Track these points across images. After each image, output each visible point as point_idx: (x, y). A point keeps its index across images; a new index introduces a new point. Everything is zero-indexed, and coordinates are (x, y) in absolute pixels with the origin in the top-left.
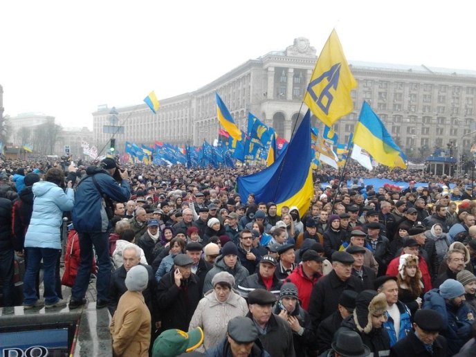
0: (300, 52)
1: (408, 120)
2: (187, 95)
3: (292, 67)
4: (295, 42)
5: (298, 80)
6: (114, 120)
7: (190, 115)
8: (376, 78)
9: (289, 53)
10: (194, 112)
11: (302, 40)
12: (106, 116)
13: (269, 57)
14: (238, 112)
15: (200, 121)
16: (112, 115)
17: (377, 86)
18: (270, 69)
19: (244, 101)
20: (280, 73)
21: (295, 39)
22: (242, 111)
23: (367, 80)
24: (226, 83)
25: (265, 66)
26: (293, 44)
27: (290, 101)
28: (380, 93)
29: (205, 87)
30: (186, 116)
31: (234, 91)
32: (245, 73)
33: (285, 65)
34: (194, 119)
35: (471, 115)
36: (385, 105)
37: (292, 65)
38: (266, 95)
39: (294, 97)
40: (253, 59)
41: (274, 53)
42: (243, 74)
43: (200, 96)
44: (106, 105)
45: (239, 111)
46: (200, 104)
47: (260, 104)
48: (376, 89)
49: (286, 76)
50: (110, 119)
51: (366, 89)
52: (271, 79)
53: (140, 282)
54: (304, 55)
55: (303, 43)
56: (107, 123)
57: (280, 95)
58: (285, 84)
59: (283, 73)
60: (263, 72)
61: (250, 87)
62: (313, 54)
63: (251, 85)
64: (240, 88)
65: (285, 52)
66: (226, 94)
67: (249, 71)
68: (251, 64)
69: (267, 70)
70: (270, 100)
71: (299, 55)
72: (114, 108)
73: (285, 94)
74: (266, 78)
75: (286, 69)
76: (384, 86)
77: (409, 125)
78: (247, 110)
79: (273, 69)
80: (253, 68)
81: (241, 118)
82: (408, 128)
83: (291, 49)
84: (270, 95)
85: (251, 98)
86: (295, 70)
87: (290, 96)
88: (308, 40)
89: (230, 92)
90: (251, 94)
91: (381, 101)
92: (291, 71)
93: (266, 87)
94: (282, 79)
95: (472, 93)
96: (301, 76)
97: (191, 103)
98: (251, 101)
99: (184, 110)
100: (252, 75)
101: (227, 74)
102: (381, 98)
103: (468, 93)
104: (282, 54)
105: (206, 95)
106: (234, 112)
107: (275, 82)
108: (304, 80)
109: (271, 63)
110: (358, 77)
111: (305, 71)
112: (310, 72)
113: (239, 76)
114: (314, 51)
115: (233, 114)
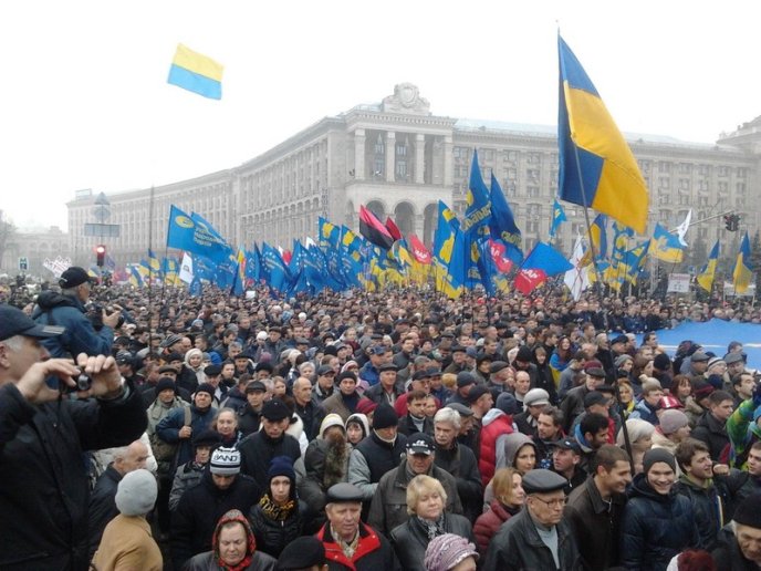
0: (404, 106)
1: (574, 213)
2: (224, 174)
3: (392, 130)
4: (397, 90)
5: (402, 151)
6: (102, 213)
7: (230, 205)
8: (523, 148)
9: (388, 107)
10: (238, 201)
11: (408, 88)
12: (89, 208)
13: (357, 114)
14: (308, 202)
15: (247, 216)
16: (99, 206)
17: (524, 161)
18: (357, 133)
19: (318, 182)
20: (373, 138)
21: (397, 86)
22: (316, 199)
23: (509, 151)
24: (288, 155)
25: (351, 128)
26: (393, 93)
27: (391, 184)
28: (529, 171)
29: (253, 161)
30: (224, 207)
31: (302, 166)
32: (318, 139)
33: (383, 127)
34: (238, 211)
35: (666, 204)
36: (537, 190)
37: (391, 126)
38: (352, 173)
39: (398, 177)
41: (363, 108)
42: (315, 140)
43: (246, 174)
44: (90, 190)
45: (311, 199)
46: (247, 189)
47: (344, 187)
48: (524, 165)
49: (383, 143)
50: (95, 213)
51: (508, 165)
52: (360, 148)
54: (411, 111)
55: (406, 91)
56: (92, 219)
57: (375, 174)
58: (383, 156)
59: (380, 138)
60: (348, 137)
61: (326, 161)
62: (424, 108)
63: (329, 158)
64: (311, 162)
65: (381, 106)
66: (289, 172)
67: (324, 136)
68: (327, 125)
69: (353, 134)
70: (359, 182)
71: (403, 111)
72: (102, 194)
73: (383, 171)
74: (352, 147)
75: (384, 133)
76: (535, 159)
77: (575, 220)
78: (323, 197)
79: (363, 133)
80: (330, 131)
82: (574, 226)
83: (390, 102)
84: (360, 174)
85: (329, 178)
86: (398, 134)
87: (390, 175)
88: (416, 87)
89: (296, 169)
90: (329, 170)
91: (531, 184)
92: (391, 135)
93: (353, 161)
94: (378, 148)
95: (668, 171)
96: (407, 144)
97: (231, 186)
98: (329, 183)
99: (220, 197)
100: (329, 141)
101: (289, 140)
102: (531, 178)
104: (376, 109)
105: (257, 174)
106: (303, 201)
107: (367, 153)
108: (412, 150)
109: (359, 123)
110: (496, 146)
111: (412, 136)
112: (421, 138)
113: (310, 144)
114: (427, 104)
115: (300, 204)
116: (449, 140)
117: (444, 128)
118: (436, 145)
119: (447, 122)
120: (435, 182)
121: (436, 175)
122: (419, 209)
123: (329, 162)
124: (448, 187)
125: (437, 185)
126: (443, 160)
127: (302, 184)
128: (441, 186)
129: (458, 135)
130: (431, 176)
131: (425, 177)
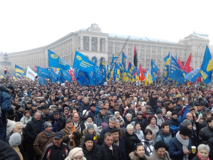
0: (94, 30)
1: (141, 61)
2: (42, 48)
3: (91, 36)
4: (92, 25)
5: (94, 42)
6: (6, 59)
7: (44, 56)
9: (89, 30)
10: (46, 56)
11: (95, 25)
12: (2, 57)
13: (81, 32)
16: (5, 56)
17: (127, 46)
18: (81, 37)
19: (70, 51)
20: (86, 39)
21: (92, 24)
23: (123, 43)
24: (61, 43)
25: (79, 36)
26: (91, 26)
27: (90, 51)
28: (129, 49)
29: (51, 44)
30: (42, 57)
31: (65, 46)
33: (88, 35)
34: (46, 59)
37: (91, 35)
38: (80, 48)
39: (92, 50)
40: (73, 32)
41: (82, 30)
42: (69, 39)
44: (2, 52)
45: (68, 55)
49: (88, 40)
50: (4, 58)
51: (123, 47)
52: (82, 41)
53: (17, 141)
54: (96, 31)
55: (95, 26)
56: (3, 60)
57: (86, 49)
58: (88, 44)
60: (78, 38)
61: (72, 45)
63: (73, 44)
64: (68, 45)
65: (88, 30)
66: (61, 48)
67: (71, 37)
68: (72, 34)
69: (80, 37)
70: (81, 51)
71: (94, 31)
72: (6, 53)
73: (88, 48)
74: (79, 41)
75: (88, 37)
76: (130, 46)
77: (141, 63)
78: (71, 55)
79: (82, 37)
80: (73, 36)
81: (69, 59)
83: (90, 28)
84: (82, 48)
85: (73, 49)
87: (90, 49)
88: (97, 25)
89: (63, 47)
90: (73, 47)
91: (129, 52)
92: (91, 38)
93: (80, 45)
94: (87, 41)
96: (95, 40)
97: (44, 51)
98: (73, 51)
99: (41, 55)
100: (73, 39)
101: (61, 38)
102: (129, 51)
103: (164, 49)
104: (86, 30)
105: (52, 48)
106: (65, 56)
107: (84, 43)
108: (96, 42)
109: (81, 34)
110: (119, 42)
111: (96, 38)
112: (99, 39)
113: (67, 40)
114: (100, 30)
115: (65, 57)
116: (107, 40)
117: (106, 36)
118: (103, 41)
119: (106, 35)
120: (103, 51)
121: (103, 49)
122: (99, 59)
123: (73, 45)
124: (107, 53)
125: (104, 52)
126: (105, 45)
127: (65, 51)
128: (105, 52)
129: (109, 38)
130: (102, 50)
131: (100, 50)
